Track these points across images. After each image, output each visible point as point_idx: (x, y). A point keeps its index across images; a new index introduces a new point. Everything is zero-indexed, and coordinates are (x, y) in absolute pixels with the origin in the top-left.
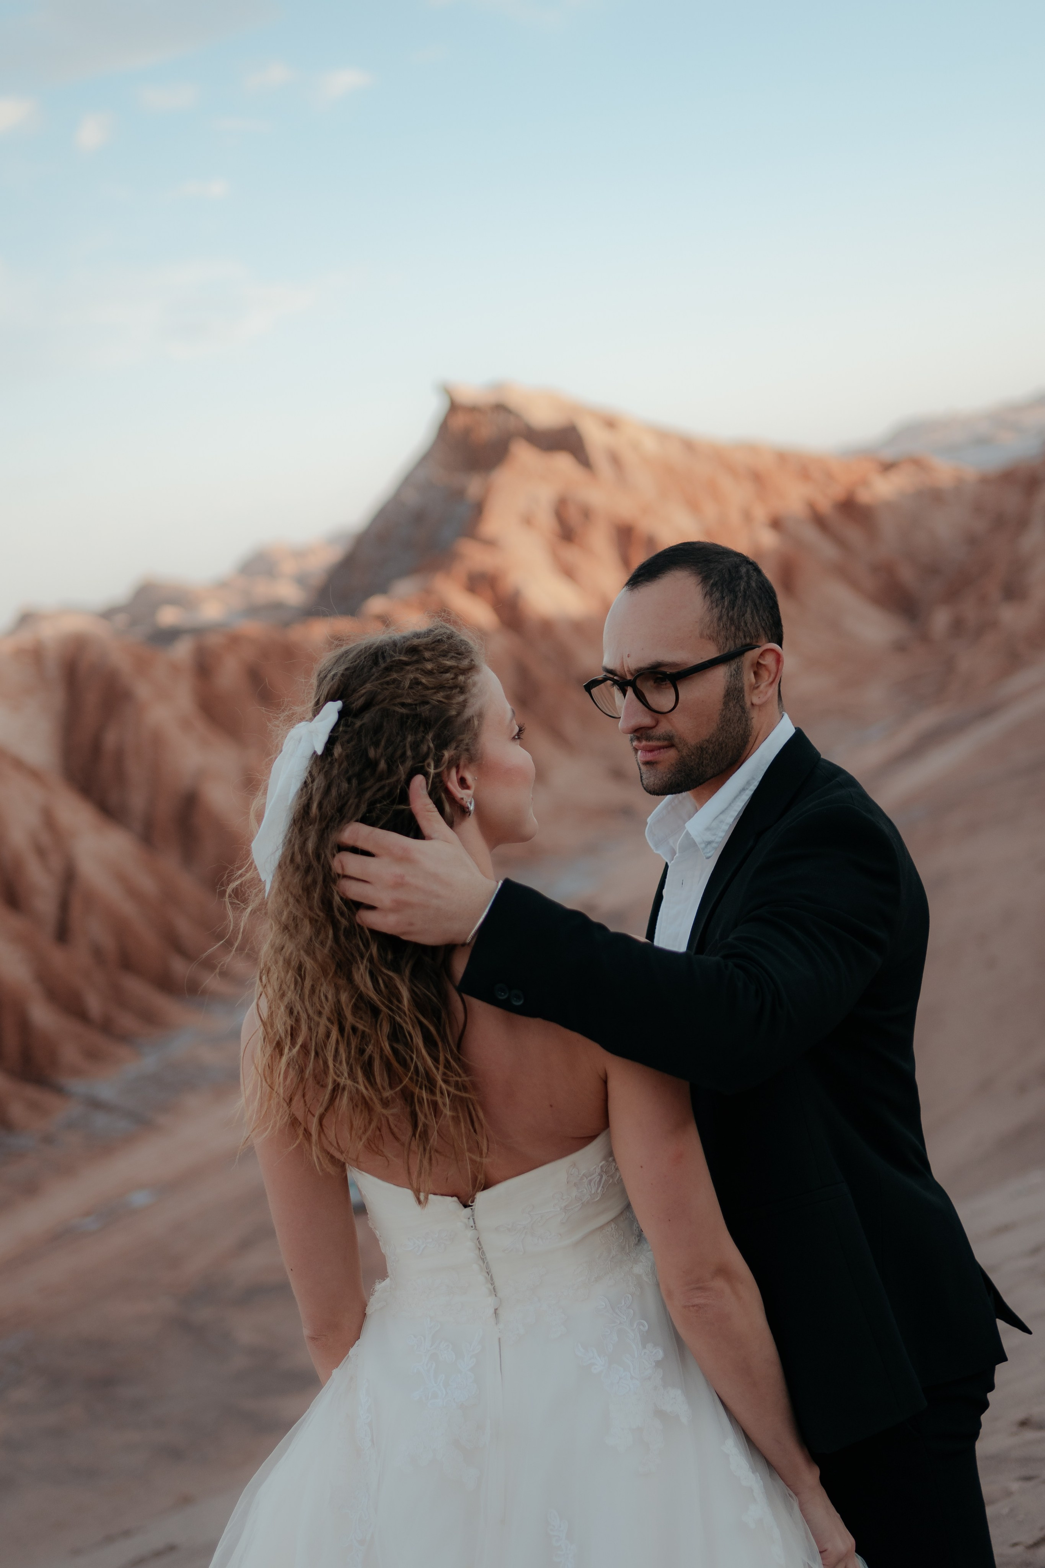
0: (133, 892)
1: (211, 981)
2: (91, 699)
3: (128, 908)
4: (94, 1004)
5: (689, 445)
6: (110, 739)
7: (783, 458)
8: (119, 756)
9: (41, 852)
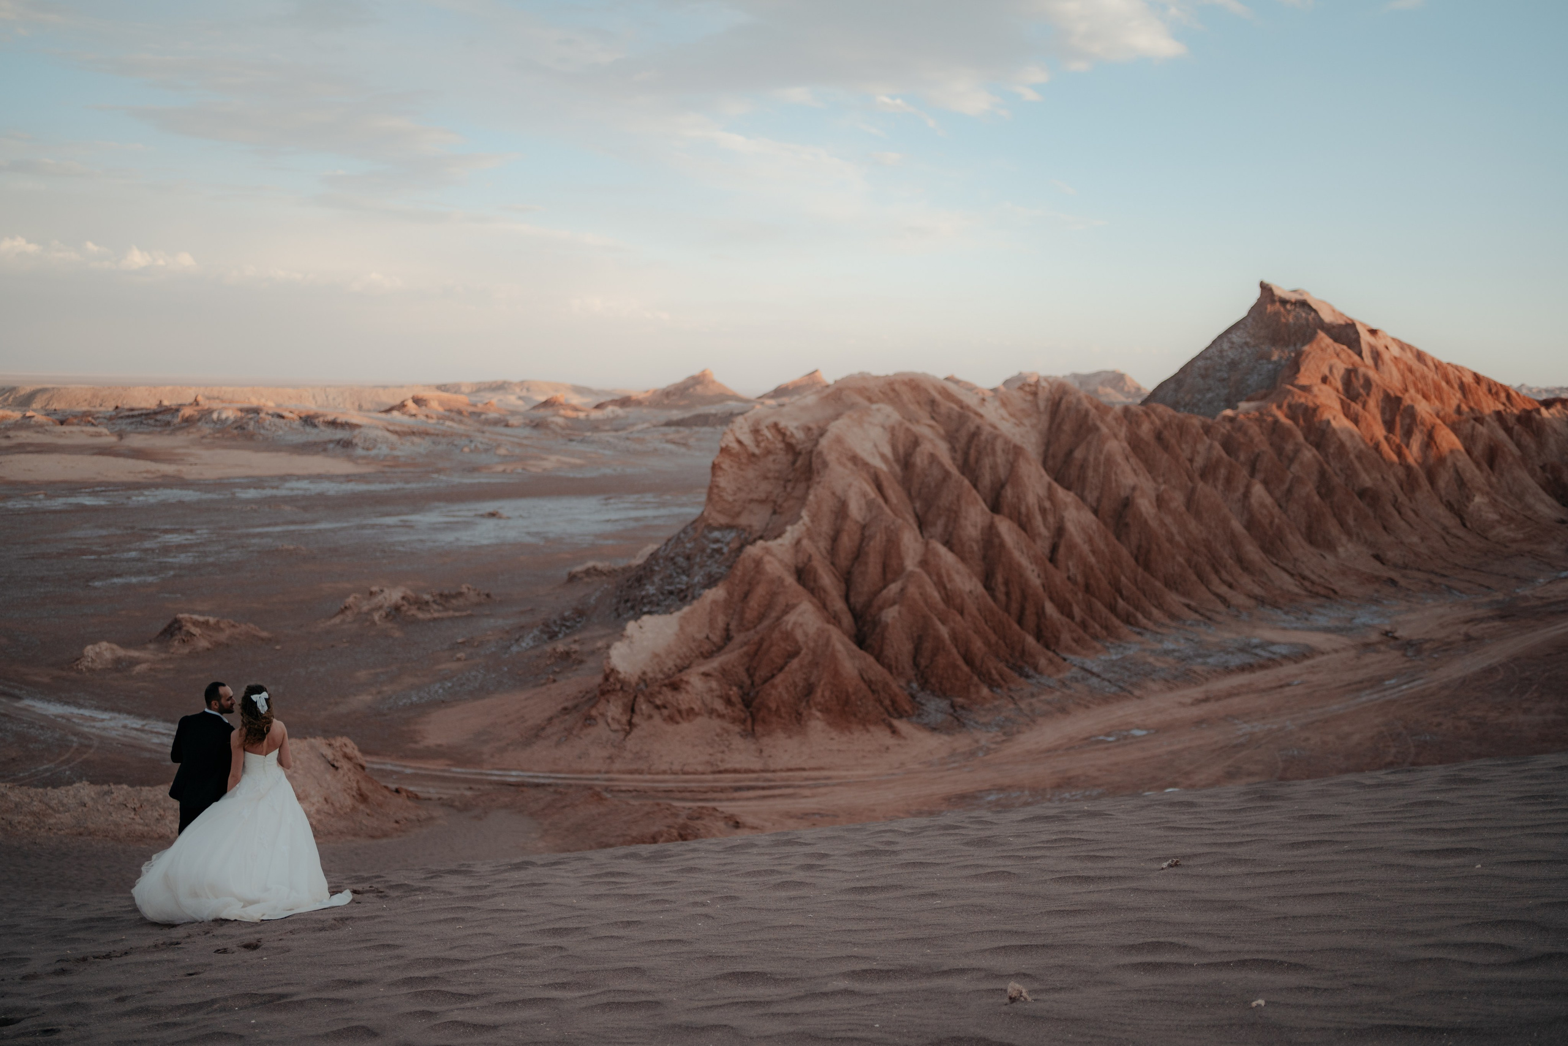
0: (1093, 552)
1: (1140, 616)
2: (1067, 427)
3: (1092, 559)
4: (1077, 611)
5: (1420, 356)
6: (1078, 454)
7: (1477, 378)
8: (1083, 467)
9: (1043, 511)
